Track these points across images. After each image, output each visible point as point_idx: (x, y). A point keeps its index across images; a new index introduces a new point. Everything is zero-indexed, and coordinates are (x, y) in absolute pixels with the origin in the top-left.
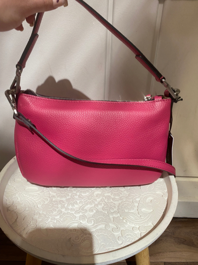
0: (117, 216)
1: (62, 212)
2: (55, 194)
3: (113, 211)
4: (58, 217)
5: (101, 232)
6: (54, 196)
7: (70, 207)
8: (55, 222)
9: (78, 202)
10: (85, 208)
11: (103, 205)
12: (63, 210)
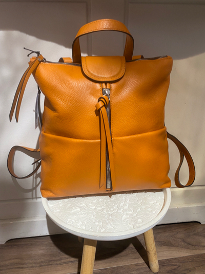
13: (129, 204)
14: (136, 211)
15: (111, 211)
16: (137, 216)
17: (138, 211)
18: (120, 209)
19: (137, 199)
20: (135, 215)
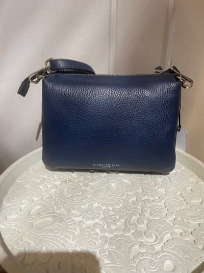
0: (173, 219)
1: (106, 237)
2: (81, 218)
3: (165, 215)
4: (107, 246)
5: (173, 244)
6: (82, 222)
7: (113, 227)
8: (107, 254)
9: (118, 217)
10: (132, 222)
11: (149, 212)
12: (107, 234)
13: (149, 221)
14: (162, 238)
15: (111, 231)
16: (163, 251)
17: (165, 240)
18: (129, 230)
19: (166, 212)
20: (158, 248)
